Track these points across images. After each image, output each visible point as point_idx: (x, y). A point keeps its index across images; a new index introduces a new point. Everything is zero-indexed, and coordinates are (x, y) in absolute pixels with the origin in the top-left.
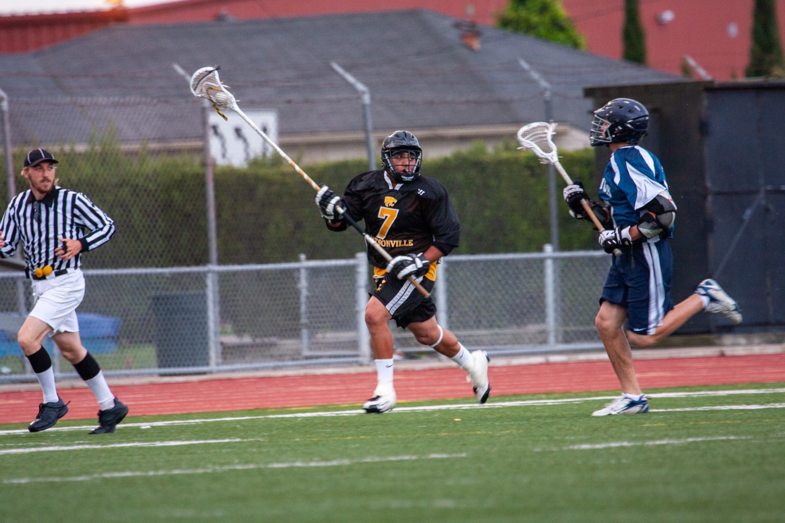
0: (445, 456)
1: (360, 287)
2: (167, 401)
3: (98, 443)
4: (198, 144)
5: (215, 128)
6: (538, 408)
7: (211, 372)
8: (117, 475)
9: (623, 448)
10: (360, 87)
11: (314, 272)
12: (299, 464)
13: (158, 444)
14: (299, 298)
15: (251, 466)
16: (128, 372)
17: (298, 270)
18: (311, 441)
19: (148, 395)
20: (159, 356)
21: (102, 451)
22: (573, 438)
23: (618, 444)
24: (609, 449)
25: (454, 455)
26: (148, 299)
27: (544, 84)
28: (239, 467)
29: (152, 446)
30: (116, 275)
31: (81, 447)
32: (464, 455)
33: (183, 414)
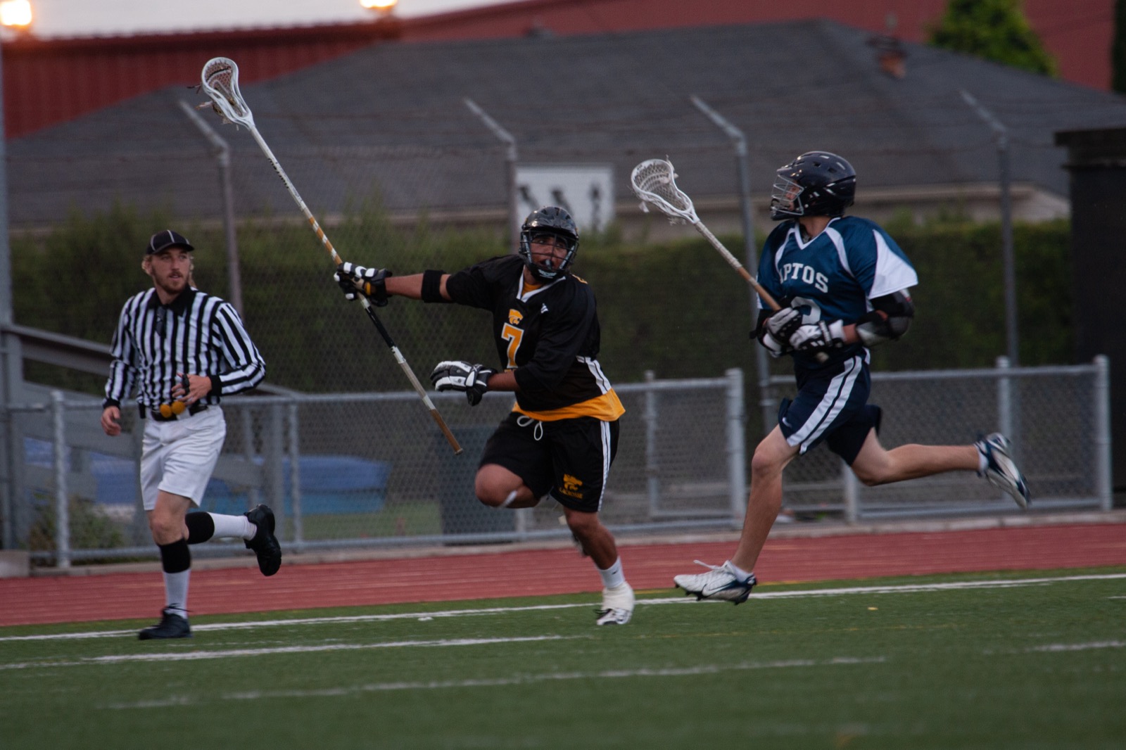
0: (854, 661)
1: (732, 418)
2: (454, 582)
3: (357, 642)
4: (500, 213)
5: (524, 191)
6: (988, 592)
7: (518, 541)
8: (384, 687)
9: (1112, 649)
10: (733, 131)
11: (666, 397)
12: (644, 672)
13: (444, 643)
14: (644, 434)
15: (577, 675)
16: (399, 539)
17: (643, 393)
18: (663, 639)
19: (429, 573)
20: (444, 517)
21: (364, 652)
22: (1038, 635)
23: (1105, 644)
24: (1092, 650)
25: (868, 660)
26: (429, 435)
27: (997, 126)
28: (558, 676)
29: (435, 645)
30: (384, 402)
31: (332, 647)
32: (881, 659)
33: (478, 600)
